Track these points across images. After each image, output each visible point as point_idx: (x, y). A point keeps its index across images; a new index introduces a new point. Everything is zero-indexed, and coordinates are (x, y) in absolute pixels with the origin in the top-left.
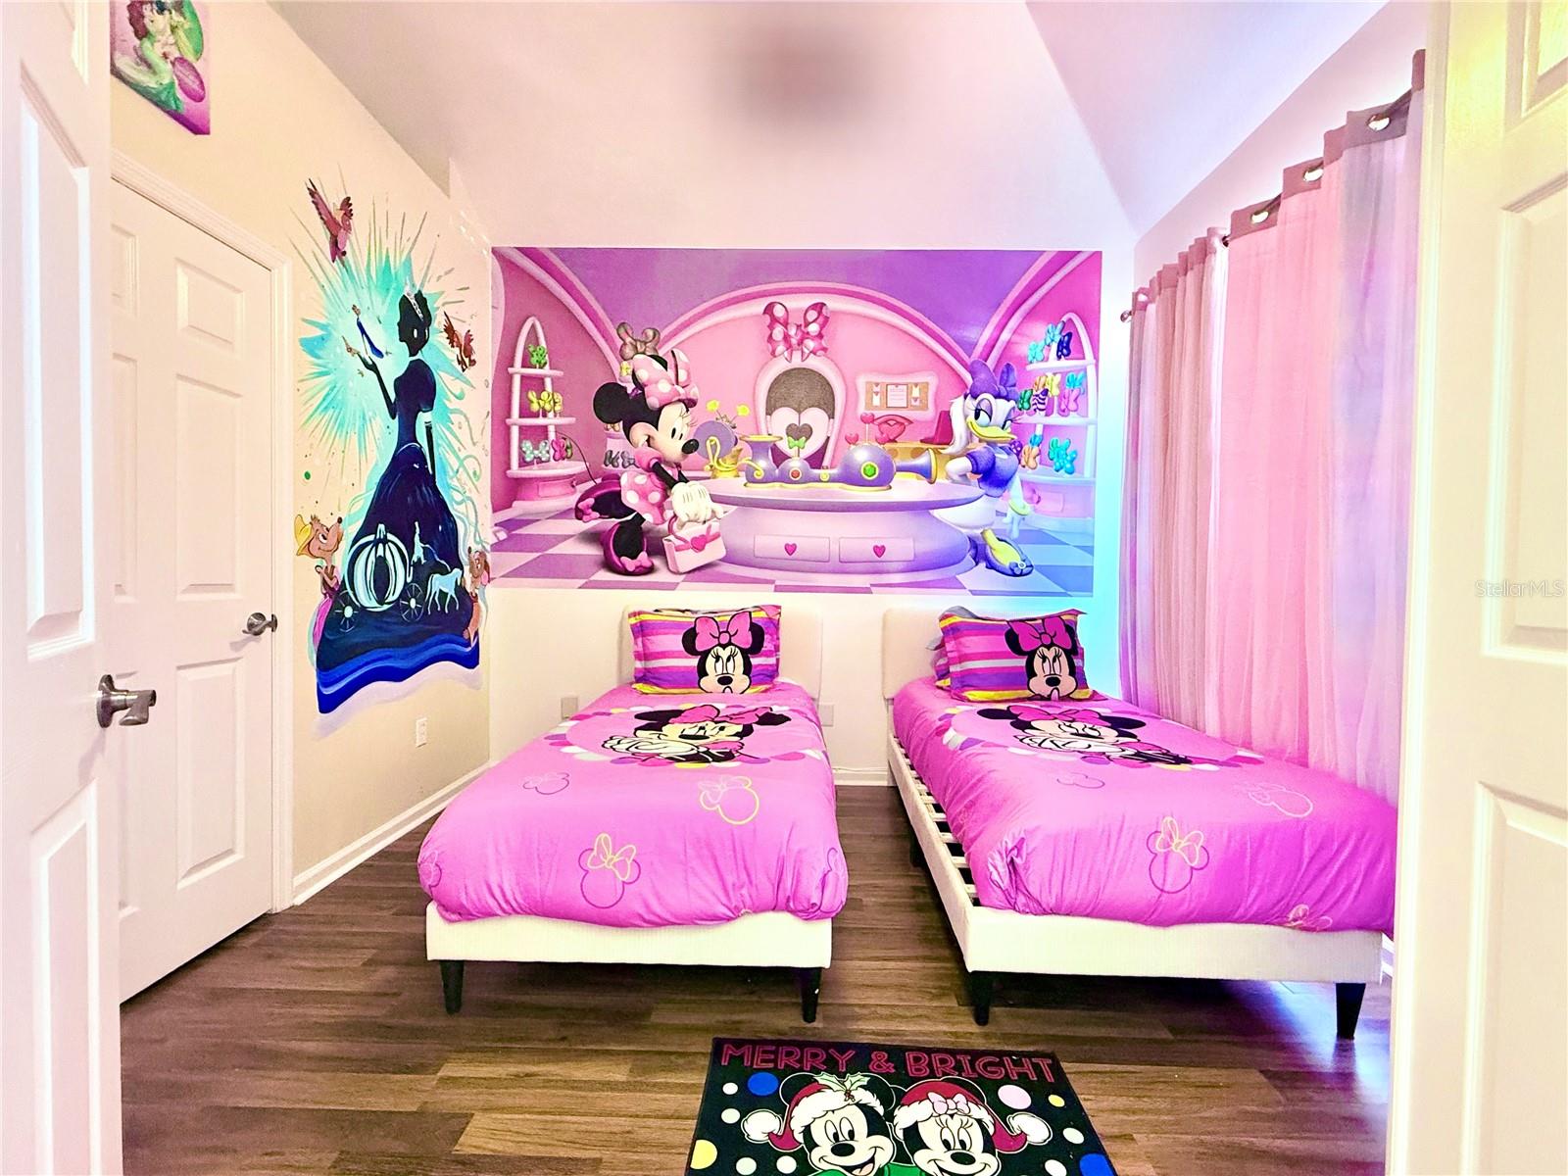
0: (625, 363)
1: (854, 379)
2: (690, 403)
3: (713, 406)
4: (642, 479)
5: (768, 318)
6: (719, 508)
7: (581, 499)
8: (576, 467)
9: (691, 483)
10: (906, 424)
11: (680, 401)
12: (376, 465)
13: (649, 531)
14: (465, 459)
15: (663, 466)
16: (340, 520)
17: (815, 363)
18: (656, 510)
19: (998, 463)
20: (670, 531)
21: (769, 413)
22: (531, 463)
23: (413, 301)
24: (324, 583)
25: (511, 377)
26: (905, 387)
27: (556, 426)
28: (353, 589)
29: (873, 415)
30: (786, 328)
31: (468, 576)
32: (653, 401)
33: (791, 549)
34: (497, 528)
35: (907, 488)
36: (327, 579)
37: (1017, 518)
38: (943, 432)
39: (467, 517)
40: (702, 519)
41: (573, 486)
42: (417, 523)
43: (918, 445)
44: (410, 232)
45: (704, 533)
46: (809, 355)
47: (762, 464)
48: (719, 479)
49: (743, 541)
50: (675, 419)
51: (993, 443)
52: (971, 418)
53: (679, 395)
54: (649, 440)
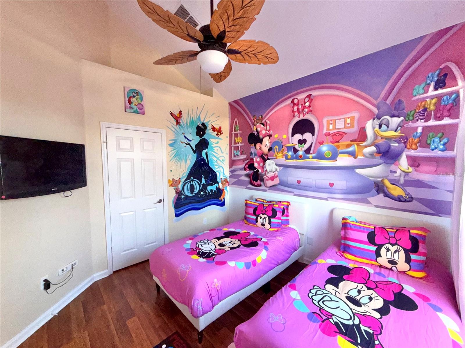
1: (322, 122)
2: (270, 136)
3: (276, 136)
4: (258, 160)
5: (292, 104)
6: (277, 167)
7: (245, 165)
8: (244, 157)
9: (270, 160)
10: (344, 134)
11: (268, 136)
14: (219, 157)
15: (263, 155)
16: (180, 178)
17: (308, 117)
18: (262, 168)
19: (392, 148)
20: (265, 175)
21: (293, 136)
22: (236, 156)
23: (200, 126)
24: (176, 191)
25: (232, 134)
26: (344, 120)
27: (241, 146)
28: (184, 192)
29: (330, 133)
30: (298, 106)
32: (261, 137)
33: (299, 182)
34: (230, 172)
35: (343, 160)
37: (403, 174)
38: (362, 136)
39: (220, 171)
40: (273, 171)
42: (203, 175)
43: (350, 142)
44: (200, 110)
45: (274, 176)
46: (306, 114)
47: (290, 154)
48: (278, 159)
49: (284, 179)
50: (266, 141)
51: (389, 139)
52: (377, 128)
53: (267, 134)
54: (260, 148)
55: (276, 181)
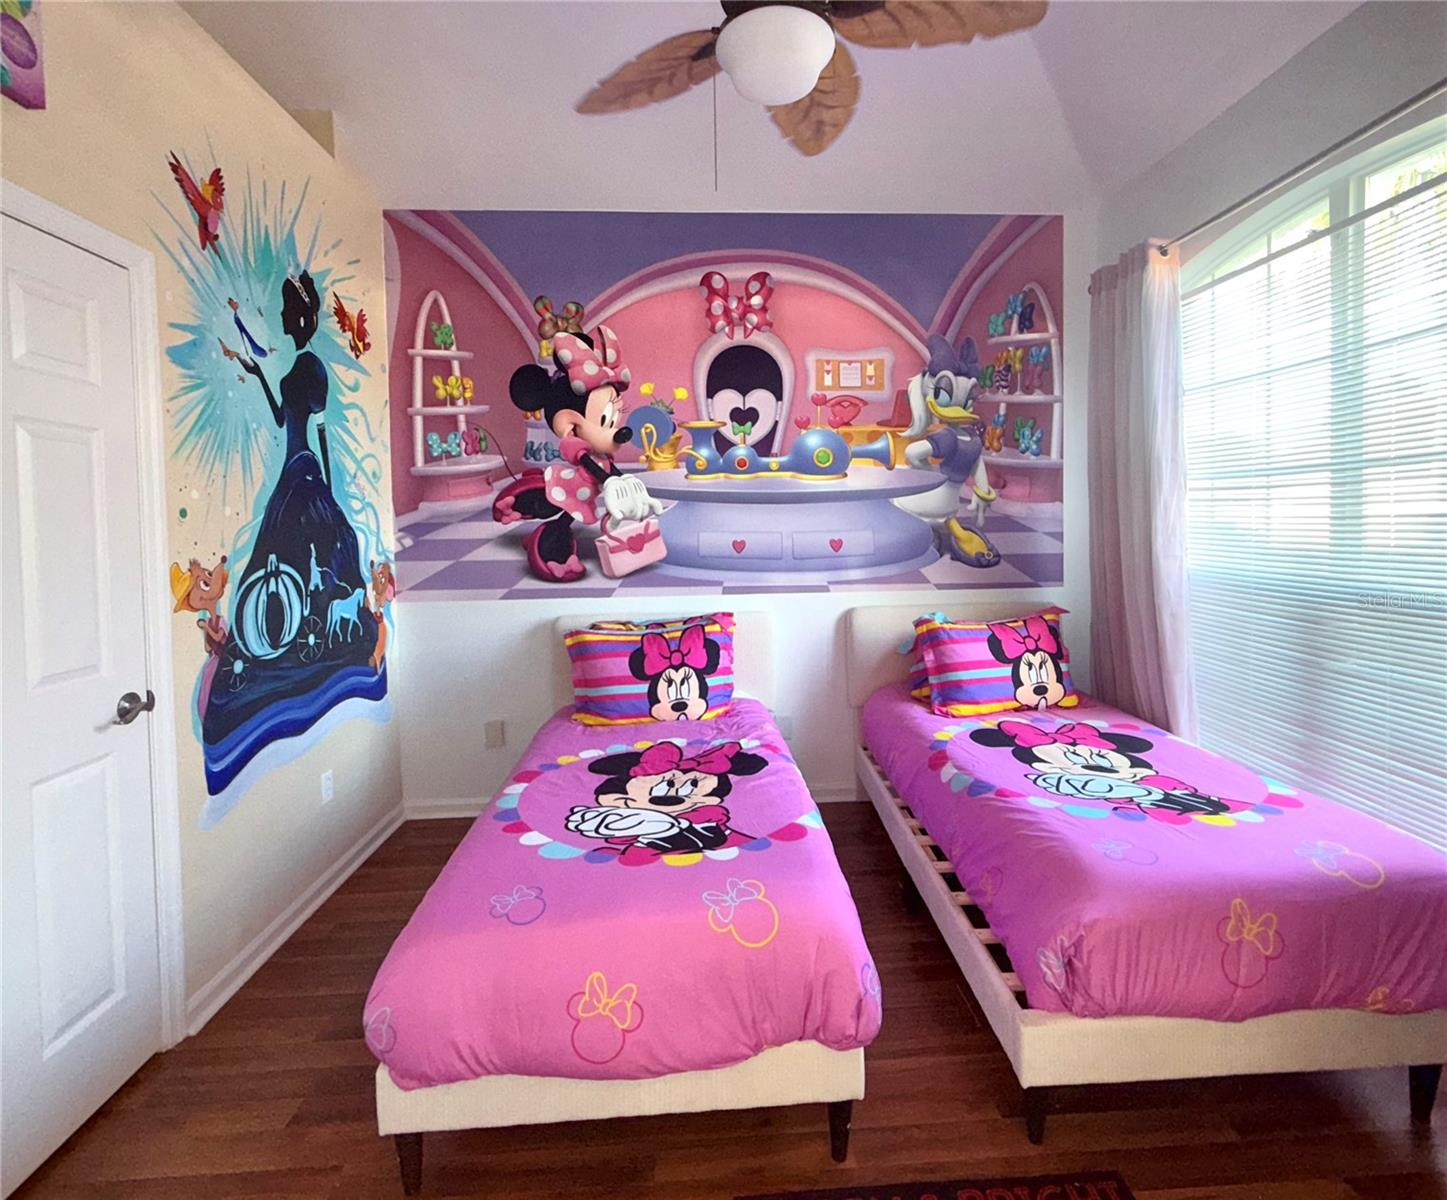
0: (544, 343)
1: (803, 359)
2: (620, 387)
3: (646, 389)
4: (568, 474)
5: (705, 291)
6: (657, 503)
7: (498, 499)
8: (495, 461)
9: (625, 476)
10: (861, 405)
11: (608, 384)
12: (264, 484)
13: (580, 530)
14: (363, 459)
15: (592, 458)
16: (224, 559)
17: (759, 340)
18: (586, 507)
19: (961, 446)
20: (604, 531)
21: (710, 394)
22: (439, 459)
23: (298, 284)
24: (209, 640)
25: (411, 360)
26: (859, 365)
27: (468, 416)
28: (242, 637)
29: (825, 396)
30: (726, 301)
31: (371, 594)
32: (578, 385)
33: (739, 546)
34: (400, 534)
35: (863, 475)
36: (212, 633)
37: (982, 504)
38: (901, 414)
39: (368, 526)
40: (639, 515)
41: (489, 484)
42: (312, 546)
43: (875, 427)
44: (292, 203)
45: (642, 532)
46: (752, 330)
47: (704, 453)
48: (657, 471)
49: (685, 539)
50: (604, 405)
51: (952, 424)
52: (930, 398)
53: (608, 377)
54: (576, 430)
55: (654, 552)
